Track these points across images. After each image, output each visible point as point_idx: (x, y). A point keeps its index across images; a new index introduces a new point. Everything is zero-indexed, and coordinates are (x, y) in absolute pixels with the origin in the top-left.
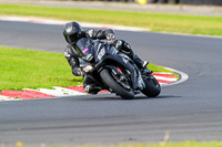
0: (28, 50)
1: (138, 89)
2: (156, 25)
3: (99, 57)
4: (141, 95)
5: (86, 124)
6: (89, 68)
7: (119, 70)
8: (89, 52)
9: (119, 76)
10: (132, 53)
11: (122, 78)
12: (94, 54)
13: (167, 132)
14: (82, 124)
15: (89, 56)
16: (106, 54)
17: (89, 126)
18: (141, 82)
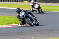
13: (33, 36)
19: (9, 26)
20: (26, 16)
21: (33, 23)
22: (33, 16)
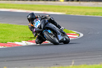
0: (10, 24)
2: (68, 11)
13: (73, 61)
14: (34, 58)
17: (37, 59)
19: (32, 44)
20: (44, 27)
21: (58, 39)
22: (57, 26)
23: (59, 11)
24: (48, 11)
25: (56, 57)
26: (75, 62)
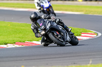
0: (28, 24)
1: (67, 41)
3: (48, 27)
4: (69, 44)
5: (54, 57)
6: (43, 32)
7: (57, 33)
8: (43, 25)
9: (57, 35)
10: (64, 24)
11: (59, 36)
12: (45, 26)
14: (52, 57)
15: (43, 27)
16: (51, 26)
18: (68, 38)
23: (77, 11)
24: (66, 10)
25: (74, 56)
26: (92, 61)
